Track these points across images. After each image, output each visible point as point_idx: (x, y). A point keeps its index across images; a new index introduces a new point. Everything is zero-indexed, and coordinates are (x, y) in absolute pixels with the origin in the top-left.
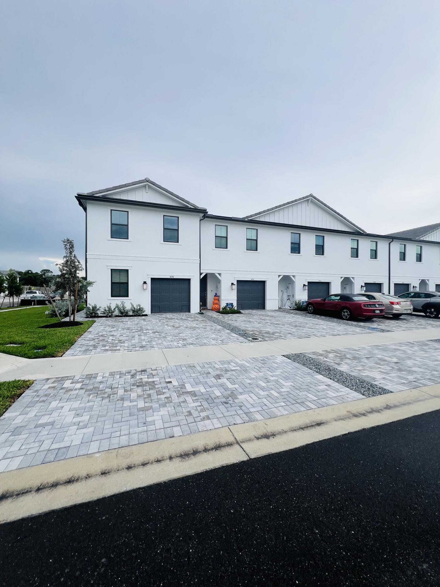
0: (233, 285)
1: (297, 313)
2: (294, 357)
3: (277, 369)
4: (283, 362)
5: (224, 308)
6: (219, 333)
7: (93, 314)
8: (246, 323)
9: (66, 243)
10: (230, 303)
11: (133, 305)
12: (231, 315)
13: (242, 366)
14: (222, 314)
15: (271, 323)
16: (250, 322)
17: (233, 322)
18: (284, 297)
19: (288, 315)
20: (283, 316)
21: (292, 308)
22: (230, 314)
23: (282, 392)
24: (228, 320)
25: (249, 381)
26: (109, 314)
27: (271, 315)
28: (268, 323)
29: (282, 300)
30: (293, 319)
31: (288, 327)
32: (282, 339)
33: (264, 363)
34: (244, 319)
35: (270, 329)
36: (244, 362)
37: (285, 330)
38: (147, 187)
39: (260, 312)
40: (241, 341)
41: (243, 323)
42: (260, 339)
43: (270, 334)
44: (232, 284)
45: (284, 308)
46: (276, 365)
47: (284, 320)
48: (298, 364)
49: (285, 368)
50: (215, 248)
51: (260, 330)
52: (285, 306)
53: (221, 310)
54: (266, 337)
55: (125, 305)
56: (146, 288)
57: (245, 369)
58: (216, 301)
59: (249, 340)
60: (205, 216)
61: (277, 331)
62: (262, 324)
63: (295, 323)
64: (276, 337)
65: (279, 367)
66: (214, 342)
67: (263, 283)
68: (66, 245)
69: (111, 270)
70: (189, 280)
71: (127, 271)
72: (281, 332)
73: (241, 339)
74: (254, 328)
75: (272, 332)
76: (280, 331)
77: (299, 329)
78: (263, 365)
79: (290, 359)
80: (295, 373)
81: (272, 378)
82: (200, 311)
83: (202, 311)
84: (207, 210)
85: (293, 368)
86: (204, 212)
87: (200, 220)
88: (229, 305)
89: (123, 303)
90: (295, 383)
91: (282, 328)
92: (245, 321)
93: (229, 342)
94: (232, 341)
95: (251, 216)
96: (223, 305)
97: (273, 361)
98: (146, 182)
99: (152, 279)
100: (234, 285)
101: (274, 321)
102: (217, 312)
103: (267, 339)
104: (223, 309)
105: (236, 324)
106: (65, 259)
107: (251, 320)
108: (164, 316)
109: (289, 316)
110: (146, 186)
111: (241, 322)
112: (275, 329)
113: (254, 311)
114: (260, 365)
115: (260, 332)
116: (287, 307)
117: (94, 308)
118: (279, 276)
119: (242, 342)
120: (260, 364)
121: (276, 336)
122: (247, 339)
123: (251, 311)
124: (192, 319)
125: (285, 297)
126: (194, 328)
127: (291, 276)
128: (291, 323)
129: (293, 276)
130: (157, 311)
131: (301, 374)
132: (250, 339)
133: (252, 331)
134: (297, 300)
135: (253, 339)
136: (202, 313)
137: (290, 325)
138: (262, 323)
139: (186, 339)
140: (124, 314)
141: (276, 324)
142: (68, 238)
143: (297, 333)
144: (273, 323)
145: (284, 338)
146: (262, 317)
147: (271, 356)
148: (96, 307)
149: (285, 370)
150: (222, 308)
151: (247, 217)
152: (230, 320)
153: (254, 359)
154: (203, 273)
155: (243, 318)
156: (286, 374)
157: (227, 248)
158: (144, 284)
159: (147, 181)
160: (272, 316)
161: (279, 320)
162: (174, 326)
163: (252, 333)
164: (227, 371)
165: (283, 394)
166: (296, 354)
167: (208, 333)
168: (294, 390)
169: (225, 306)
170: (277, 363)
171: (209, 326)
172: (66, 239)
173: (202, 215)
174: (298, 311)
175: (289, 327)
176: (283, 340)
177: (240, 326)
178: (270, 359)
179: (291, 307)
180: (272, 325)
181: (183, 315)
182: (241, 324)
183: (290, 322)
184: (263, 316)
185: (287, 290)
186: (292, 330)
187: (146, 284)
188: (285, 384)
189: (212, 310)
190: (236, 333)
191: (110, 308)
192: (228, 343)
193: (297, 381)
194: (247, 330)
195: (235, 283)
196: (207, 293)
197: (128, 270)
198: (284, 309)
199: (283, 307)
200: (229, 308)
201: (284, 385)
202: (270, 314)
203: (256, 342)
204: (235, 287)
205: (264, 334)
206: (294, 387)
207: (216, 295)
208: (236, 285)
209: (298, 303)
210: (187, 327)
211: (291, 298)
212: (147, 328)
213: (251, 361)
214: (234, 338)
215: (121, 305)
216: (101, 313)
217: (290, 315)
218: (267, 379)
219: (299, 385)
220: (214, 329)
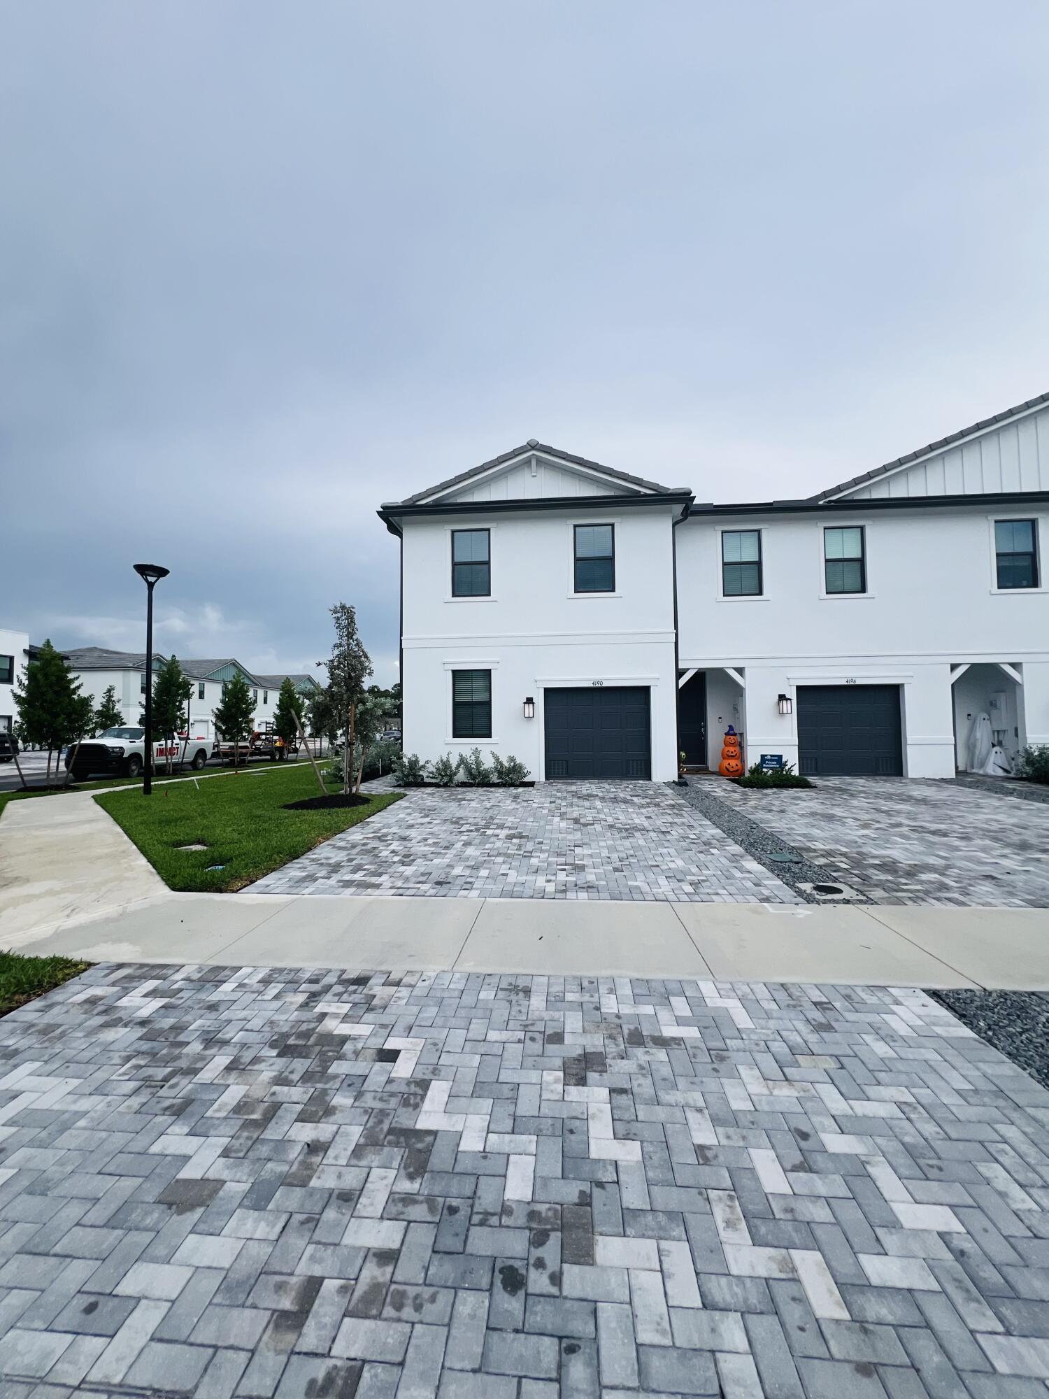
0: (785, 702)
1: (1032, 793)
2: (991, 1010)
3: (882, 1076)
4: (924, 1036)
5: (757, 770)
6: (701, 852)
7: (411, 779)
8: (815, 823)
9: (339, 615)
10: (771, 756)
11: (497, 759)
12: (774, 793)
13: (712, 1023)
14: (745, 787)
15: (914, 830)
16: (830, 818)
17: (768, 816)
18: (978, 735)
19: (993, 801)
20: (967, 803)
21: (1012, 775)
22: (771, 787)
23: (866, 1286)
24: (756, 808)
25: (704, 1134)
26: (445, 779)
27: (919, 797)
28: (899, 825)
29: (971, 747)
30: (1014, 816)
31: (984, 850)
32: (949, 899)
33: (821, 1025)
34: (811, 808)
35: (902, 851)
36: (733, 1005)
37: (969, 859)
38: (534, 462)
39: (882, 783)
40: (766, 892)
41: (803, 821)
42: (848, 893)
43: (896, 871)
44: (782, 698)
45: (981, 772)
46: (881, 1049)
47: (971, 818)
48: (1009, 1069)
49: (931, 1079)
50: (725, 595)
51: (858, 853)
52: (982, 765)
53: (747, 774)
54: (876, 886)
55: (482, 758)
56: (531, 715)
57: (720, 1045)
58: (732, 749)
59: (800, 893)
60: (687, 511)
61: (932, 860)
62: (877, 829)
63: (1020, 834)
64: (919, 887)
65: (900, 1066)
66: (665, 887)
67: (893, 693)
68: (338, 618)
69: (454, 672)
70: (645, 691)
71: (487, 673)
72: (948, 867)
73: (774, 883)
74: (837, 841)
75: (910, 865)
76: (943, 862)
77: (1038, 860)
78: (813, 1038)
79: (970, 1024)
80: (987, 1133)
81: (836, 1143)
82: (680, 776)
83: (684, 776)
84: (691, 493)
85: (976, 1091)
86: (684, 497)
87: (674, 525)
88: (768, 760)
89: (476, 752)
90: (978, 1221)
91: (957, 849)
92: (813, 814)
93: (721, 891)
94: (732, 889)
95: (839, 489)
96: (752, 760)
97: (873, 1018)
98: (530, 450)
99: (547, 690)
100: (787, 699)
101: (926, 819)
102: (733, 781)
103: (877, 893)
104: (752, 772)
105: (776, 824)
106: (337, 652)
107: (837, 811)
108: (574, 788)
109: (997, 803)
110: (530, 461)
111: (799, 818)
112: (927, 854)
113: (860, 783)
114: (799, 1032)
115: (858, 861)
116: (992, 769)
117: (414, 763)
118: (954, 667)
119: (767, 900)
120: (801, 1026)
121: (921, 882)
122: (792, 886)
123: (848, 779)
124: (643, 801)
125: (983, 734)
126: (629, 831)
127: (1003, 666)
128: (1003, 831)
129: (1013, 665)
130: (559, 774)
131: (1025, 1148)
132: (807, 887)
133: (829, 854)
134: (1034, 747)
135: (818, 888)
136: (685, 784)
137: (995, 839)
138: (878, 825)
139: (582, 868)
140: (479, 779)
141: (934, 833)
142: (343, 602)
143: (1023, 877)
144: (921, 827)
145: (956, 896)
146: (883, 802)
147: (872, 988)
148: (417, 761)
149: (923, 1093)
150: (749, 768)
151: (825, 494)
152: (763, 809)
153: (781, 996)
154: (688, 669)
155: (811, 804)
156: (930, 1129)
157: (760, 593)
158: (527, 705)
159: (533, 448)
160: (924, 801)
161: (951, 818)
162: (576, 821)
163: (822, 861)
164: (636, 1039)
165: (876, 1309)
166: (1004, 995)
167: (665, 851)
168: (958, 1297)
169: (759, 765)
170: (889, 1037)
171: (683, 824)
172: (338, 605)
173: (678, 509)
174: (1038, 786)
175: (992, 849)
176: (951, 907)
177: (788, 831)
178: (863, 1002)
179: (1008, 768)
180: (915, 835)
181: (624, 789)
182: (794, 826)
183: (996, 826)
184: (889, 797)
185: (989, 715)
186: (1004, 862)
187: (531, 705)
188: (910, 1214)
189: (720, 773)
190: (760, 861)
191: (446, 765)
192: (714, 897)
193: (991, 1201)
194: (808, 850)
195: (792, 694)
196: (705, 727)
197: (490, 670)
198: (981, 778)
199: (974, 771)
200: (771, 768)
201: (894, 1225)
202: (917, 792)
203: (825, 902)
204: (792, 707)
205: (871, 872)
206: (960, 1255)
207: (731, 732)
208: (794, 702)
209: (1040, 755)
210: (611, 827)
211: (1008, 739)
212: (502, 822)
213: (765, 1004)
214: (744, 878)
215: (473, 758)
216: (428, 777)
217: (1000, 799)
218: (805, 1136)
219: (1003, 1253)
220: (694, 837)
